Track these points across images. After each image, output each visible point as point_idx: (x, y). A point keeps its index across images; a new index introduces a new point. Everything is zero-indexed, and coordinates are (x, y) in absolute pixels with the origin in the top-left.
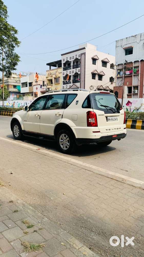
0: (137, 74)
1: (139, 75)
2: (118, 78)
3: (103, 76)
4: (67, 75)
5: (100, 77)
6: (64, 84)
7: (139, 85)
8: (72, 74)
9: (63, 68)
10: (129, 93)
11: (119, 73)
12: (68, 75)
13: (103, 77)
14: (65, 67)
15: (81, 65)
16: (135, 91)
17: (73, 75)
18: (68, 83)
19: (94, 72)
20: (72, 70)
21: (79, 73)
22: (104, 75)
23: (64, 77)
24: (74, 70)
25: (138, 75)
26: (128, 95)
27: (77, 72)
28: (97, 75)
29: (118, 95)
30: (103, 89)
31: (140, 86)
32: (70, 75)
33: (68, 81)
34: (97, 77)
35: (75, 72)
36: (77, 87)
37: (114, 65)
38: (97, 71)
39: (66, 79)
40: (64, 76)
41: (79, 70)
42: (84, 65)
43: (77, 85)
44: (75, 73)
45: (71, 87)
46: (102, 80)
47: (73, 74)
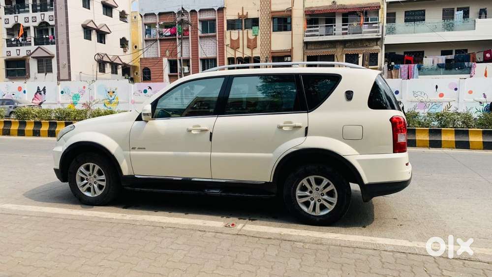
0: (186, 37)
1: (190, 39)
2: (146, 41)
3: (108, 35)
4: (17, 26)
5: (102, 37)
6: (8, 46)
7: (191, 57)
8: (31, 25)
9: (5, 9)
10: (171, 72)
11: (148, 32)
12: (19, 25)
13: (108, 37)
14: (9, 6)
15: (55, 7)
16: (184, 69)
17: (35, 27)
18: (21, 45)
19: (88, 25)
20: (31, 14)
21: (52, 23)
22: (109, 33)
23: (8, 29)
24: (38, 15)
25: (188, 38)
26: (170, 76)
27: (47, 20)
28: (94, 31)
29: (150, 75)
30: (109, 61)
31: (192, 60)
32: (26, 25)
33: (22, 40)
34: (94, 36)
35: (39, 20)
36: (49, 54)
37: (127, 15)
38: (94, 23)
39: (13, 35)
40: (10, 26)
41: (52, 16)
42: (64, 8)
43: (49, 49)
44: (41, 24)
45: (31, 54)
46: (105, 43)
47: (36, 24)
